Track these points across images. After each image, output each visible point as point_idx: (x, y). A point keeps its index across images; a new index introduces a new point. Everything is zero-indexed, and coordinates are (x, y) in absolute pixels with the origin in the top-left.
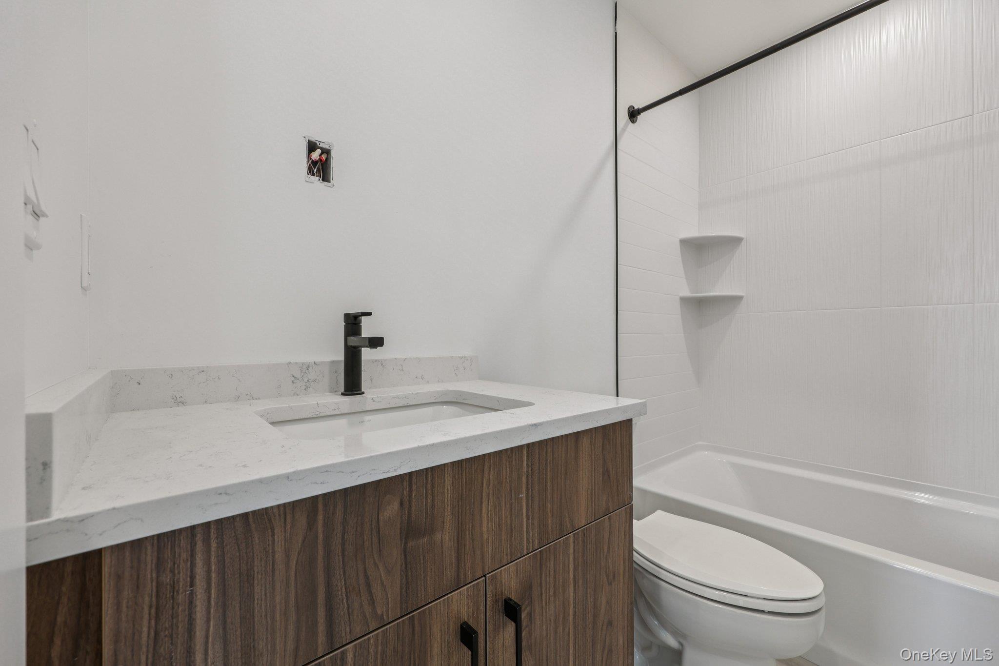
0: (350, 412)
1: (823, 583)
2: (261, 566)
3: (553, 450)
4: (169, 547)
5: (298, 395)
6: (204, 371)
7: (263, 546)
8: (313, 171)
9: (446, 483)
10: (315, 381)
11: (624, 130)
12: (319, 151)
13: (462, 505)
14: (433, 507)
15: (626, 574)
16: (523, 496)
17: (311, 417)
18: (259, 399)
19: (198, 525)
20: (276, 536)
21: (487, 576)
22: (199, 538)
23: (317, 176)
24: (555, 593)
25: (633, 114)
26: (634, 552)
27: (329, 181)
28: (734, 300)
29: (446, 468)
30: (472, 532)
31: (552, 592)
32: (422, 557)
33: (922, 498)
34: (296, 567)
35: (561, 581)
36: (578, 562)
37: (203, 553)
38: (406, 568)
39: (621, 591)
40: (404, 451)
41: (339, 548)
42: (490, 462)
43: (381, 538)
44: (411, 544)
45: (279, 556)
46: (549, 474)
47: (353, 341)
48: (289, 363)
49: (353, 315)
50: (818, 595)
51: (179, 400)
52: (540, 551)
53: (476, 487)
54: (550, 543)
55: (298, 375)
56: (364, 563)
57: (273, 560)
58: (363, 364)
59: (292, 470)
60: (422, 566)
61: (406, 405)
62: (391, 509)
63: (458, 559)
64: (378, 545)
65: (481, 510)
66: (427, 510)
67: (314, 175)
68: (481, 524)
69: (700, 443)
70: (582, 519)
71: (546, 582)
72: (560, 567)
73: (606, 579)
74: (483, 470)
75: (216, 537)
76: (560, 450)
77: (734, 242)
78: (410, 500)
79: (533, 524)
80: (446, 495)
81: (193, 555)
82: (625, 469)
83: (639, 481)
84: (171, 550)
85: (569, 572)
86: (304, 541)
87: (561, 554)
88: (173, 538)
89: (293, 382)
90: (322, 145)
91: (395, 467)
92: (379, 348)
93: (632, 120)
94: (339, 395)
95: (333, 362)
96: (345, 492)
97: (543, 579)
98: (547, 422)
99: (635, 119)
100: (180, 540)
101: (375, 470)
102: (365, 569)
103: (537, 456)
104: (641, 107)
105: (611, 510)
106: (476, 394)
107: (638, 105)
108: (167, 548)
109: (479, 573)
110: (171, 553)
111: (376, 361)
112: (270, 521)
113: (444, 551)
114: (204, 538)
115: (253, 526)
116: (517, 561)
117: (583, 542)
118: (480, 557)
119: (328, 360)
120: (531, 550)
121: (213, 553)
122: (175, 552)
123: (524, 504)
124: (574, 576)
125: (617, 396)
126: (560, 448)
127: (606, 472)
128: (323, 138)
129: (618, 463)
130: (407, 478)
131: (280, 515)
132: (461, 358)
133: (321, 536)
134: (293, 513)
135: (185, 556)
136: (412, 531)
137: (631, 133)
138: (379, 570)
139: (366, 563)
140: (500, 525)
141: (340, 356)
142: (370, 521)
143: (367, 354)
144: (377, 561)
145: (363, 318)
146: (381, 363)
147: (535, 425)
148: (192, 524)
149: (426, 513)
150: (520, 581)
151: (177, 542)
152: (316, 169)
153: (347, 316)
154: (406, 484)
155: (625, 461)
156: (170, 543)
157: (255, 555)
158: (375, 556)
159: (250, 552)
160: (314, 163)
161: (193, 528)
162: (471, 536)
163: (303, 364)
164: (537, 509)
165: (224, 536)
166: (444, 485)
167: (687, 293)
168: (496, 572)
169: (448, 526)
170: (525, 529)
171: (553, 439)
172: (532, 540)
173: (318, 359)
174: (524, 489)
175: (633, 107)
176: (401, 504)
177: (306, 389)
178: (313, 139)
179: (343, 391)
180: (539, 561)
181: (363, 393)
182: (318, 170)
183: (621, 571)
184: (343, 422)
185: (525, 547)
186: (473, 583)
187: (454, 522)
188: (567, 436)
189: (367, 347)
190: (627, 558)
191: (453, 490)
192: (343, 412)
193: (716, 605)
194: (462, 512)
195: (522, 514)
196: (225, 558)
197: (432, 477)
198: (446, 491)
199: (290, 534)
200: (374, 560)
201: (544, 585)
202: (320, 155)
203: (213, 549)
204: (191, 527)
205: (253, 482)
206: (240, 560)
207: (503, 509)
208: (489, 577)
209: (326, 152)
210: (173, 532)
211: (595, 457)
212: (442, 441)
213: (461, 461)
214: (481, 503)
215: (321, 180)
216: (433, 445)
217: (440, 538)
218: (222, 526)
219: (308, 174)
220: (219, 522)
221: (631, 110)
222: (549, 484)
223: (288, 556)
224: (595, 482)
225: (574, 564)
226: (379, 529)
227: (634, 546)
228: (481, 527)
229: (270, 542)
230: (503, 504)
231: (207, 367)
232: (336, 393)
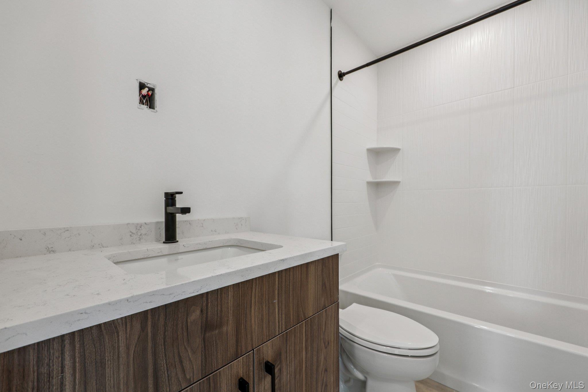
0: (169, 254)
1: (438, 339)
2: (110, 356)
3: (293, 274)
4: (46, 350)
5: (134, 244)
6: (68, 230)
7: (111, 344)
8: (143, 102)
9: (229, 297)
10: (145, 234)
11: (336, 84)
12: (147, 89)
13: (239, 309)
14: (221, 311)
15: (335, 342)
16: (276, 301)
17: (144, 258)
18: (107, 247)
19: (66, 334)
20: (120, 337)
21: (255, 350)
22: (67, 342)
23: (146, 105)
24: (295, 355)
25: (341, 75)
26: (340, 328)
27: (154, 109)
28: (395, 184)
29: (229, 288)
30: (245, 325)
31: (293, 355)
32: (214, 342)
33: (488, 289)
34: (134, 355)
35: (298, 348)
36: (308, 337)
37: (70, 351)
38: (205, 349)
39: (332, 352)
40: (203, 279)
41: (162, 341)
42: (256, 283)
43: (189, 333)
44: (208, 335)
45: (122, 349)
46: (291, 288)
47: (171, 209)
48: (128, 224)
49: (171, 193)
50: (436, 345)
51: (50, 249)
52: (286, 332)
53: (247, 298)
54: (292, 327)
55: (134, 231)
56: (178, 348)
57: (118, 352)
58: (177, 223)
59: (130, 296)
60: (215, 347)
61: (205, 248)
62: (195, 315)
63: (237, 341)
64: (187, 337)
65: (251, 311)
66: (217, 314)
67: (143, 104)
68: (251, 319)
69: (377, 264)
70: (310, 312)
71: (289, 350)
72: (297, 341)
73: (324, 345)
74: (252, 288)
75: (79, 341)
76: (298, 273)
77: (395, 151)
78: (207, 308)
79: (282, 317)
80: (229, 304)
81: (63, 353)
82: (335, 282)
83: (342, 287)
84: (47, 351)
85: (302, 343)
86: (138, 339)
87: (298, 333)
88: (49, 343)
89: (131, 236)
90: (148, 85)
91: (197, 289)
92: (187, 214)
93: (340, 78)
94: (161, 243)
95: (157, 223)
96: (166, 307)
97: (288, 348)
98: (290, 258)
99: (342, 78)
100: (54, 345)
101: (184, 292)
102: (179, 352)
103: (284, 278)
104: (345, 72)
105: (327, 306)
106: (248, 241)
107: (344, 71)
108: (45, 350)
109: (250, 348)
110: (47, 353)
111: (186, 221)
112: (116, 327)
113: (228, 337)
114: (70, 342)
115: (104, 332)
116: (272, 339)
117: (311, 325)
118: (250, 339)
119: (154, 221)
120: (280, 333)
121: (77, 351)
122: (50, 352)
123: (277, 306)
124: (306, 345)
125: (332, 240)
126: (297, 272)
127: (324, 285)
128: (150, 81)
129: (331, 279)
130: (205, 295)
131: (122, 324)
132: (239, 218)
133: (150, 334)
134: (131, 322)
135: (57, 354)
136: (209, 327)
137: (339, 86)
138: (188, 352)
139: (180, 348)
140: (262, 320)
141: (162, 219)
142: (182, 323)
143: (179, 217)
144: (186, 347)
145: (177, 195)
146: (189, 223)
147: (283, 260)
148: (62, 334)
149: (217, 316)
150: (274, 351)
151: (51, 346)
152: (145, 101)
153: (167, 194)
154: (204, 299)
155: (335, 277)
156: (46, 347)
157: (106, 350)
158: (185, 344)
159: (103, 348)
160: (144, 97)
161: (63, 336)
162: (245, 327)
163: (138, 224)
164: (284, 308)
165: (85, 340)
166: (228, 299)
167: (371, 179)
168: (260, 347)
169: (231, 322)
170: (277, 321)
171: (293, 268)
172: (281, 326)
173: (148, 221)
174: (277, 297)
175: (341, 72)
176: (202, 311)
177: (140, 240)
178: (142, 81)
179: (164, 240)
180: (285, 338)
181: (177, 242)
182: (147, 101)
183: (332, 340)
184: (164, 260)
185: (277, 331)
186: (246, 355)
187: (234, 319)
188: (301, 265)
189: (179, 213)
190: (335, 332)
191: (234, 300)
192: (164, 254)
193: (384, 355)
194: (239, 313)
195: (275, 312)
196: (86, 353)
197: (221, 294)
198: (229, 302)
199: (129, 335)
200: (185, 346)
201: (288, 352)
202: (148, 92)
203: (77, 348)
204: (61, 336)
205: (104, 305)
206: (95, 354)
207: (264, 309)
208: (256, 350)
209: (152, 90)
210: (49, 340)
211: (318, 277)
212: (227, 272)
213: (239, 283)
214: (251, 307)
215: (148, 107)
216: (221, 275)
217: (226, 330)
218: (83, 333)
219: (140, 103)
220: (82, 331)
221: (340, 73)
222: (291, 293)
223: (128, 348)
224: (317, 291)
225: (306, 338)
226: (187, 327)
227: (339, 324)
228: (251, 322)
229: (116, 341)
230: (264, 307)
231: (71, 227)
232: (160, 242)
